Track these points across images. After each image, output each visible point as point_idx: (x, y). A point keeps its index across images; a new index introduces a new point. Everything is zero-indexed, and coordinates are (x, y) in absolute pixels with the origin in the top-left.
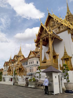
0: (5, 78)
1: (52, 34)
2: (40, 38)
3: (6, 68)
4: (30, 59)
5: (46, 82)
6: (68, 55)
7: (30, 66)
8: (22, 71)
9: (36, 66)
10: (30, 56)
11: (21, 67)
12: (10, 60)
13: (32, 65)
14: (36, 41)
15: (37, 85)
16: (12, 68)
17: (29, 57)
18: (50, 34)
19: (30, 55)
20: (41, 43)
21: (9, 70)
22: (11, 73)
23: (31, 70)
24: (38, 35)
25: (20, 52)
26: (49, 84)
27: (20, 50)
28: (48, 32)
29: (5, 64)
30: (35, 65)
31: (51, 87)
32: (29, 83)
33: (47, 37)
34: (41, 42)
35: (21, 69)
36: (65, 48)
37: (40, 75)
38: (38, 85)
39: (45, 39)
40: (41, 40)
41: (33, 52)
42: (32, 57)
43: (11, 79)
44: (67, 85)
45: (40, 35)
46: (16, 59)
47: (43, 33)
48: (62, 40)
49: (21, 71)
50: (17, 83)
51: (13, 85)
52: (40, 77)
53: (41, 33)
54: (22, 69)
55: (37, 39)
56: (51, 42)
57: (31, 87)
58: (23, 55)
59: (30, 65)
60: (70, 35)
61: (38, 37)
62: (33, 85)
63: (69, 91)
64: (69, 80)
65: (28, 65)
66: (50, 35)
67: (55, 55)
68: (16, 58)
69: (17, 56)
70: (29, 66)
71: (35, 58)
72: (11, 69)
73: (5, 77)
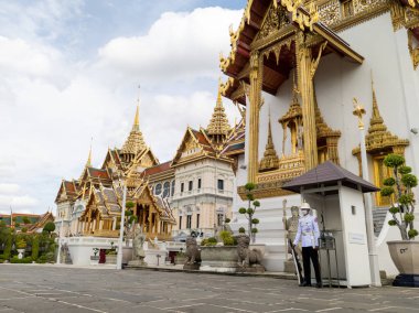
0: (71, 250)
1: (316, 24)
2: (249, 51)
3: (67, 210)
4: (182, 170)
5: (308, 230)
6: (388, 134)
7: (185, 199)
8: (150, 219)
9: (212, 199)
10: (185, 155)
11: (145, 202)
12: (86, 174)
13: (196, 197)
14: (231, 65)
15: (246, 261)
16: (104, 203)
17: (178, 157)
18: (307, 24)
19: (183, 148)
20: (253, 75)
21: (89, 215)
22: (97, 227)
23: (189, 217)
24: (241, 34)
25: (135, 134)
26: (323, 239)
27: (136, 126)
28: (294, 18)
29: (61, 191)
30: (207, 195)
31: (332, 252)
32: (204, 254)
33: (288, 43)
34: (255, 68)
35: (147, 207)
36: (375, 102)
37: (256, 222)
38: (251, 263)
39: (277, 55)
40: (255, 61)
41: (199, 134)
42: (195, 161)
43: (98, 254)
44: (402, 251)
45: (249, 33)
46: (115, 169)
47: (264, 25)
48: (362, 58)
49: (147, 221)
50: (142, 258)
51: (123, 268)
52: (255, 231)
53: (254, 24)
54: (152, 210)
55: (238, 54)
56: (309, 66)
57: (213, 269)
58: (149, 153)
59: (185, 195)
60: (403, 33)
61: (239, 46)
62: (225, 263)
63: (413, 276)
64: (411, 227)
65: (177, 196)
66: (307, 29)
67: (324, 134)
68: (118, 162)
69: (122, 155)
70: (179, 201)
71: (208, 163)
72: (101, 209)
73: (70, 243)
